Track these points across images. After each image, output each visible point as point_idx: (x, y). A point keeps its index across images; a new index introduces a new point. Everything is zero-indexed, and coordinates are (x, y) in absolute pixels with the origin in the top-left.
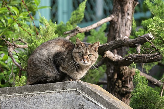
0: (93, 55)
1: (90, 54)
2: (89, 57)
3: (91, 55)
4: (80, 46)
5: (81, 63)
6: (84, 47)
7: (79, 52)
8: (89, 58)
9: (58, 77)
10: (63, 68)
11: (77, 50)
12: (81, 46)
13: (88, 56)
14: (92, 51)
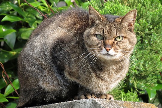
0: (125, 38)
1: (118, 35)
2: (116, 42)
3: (121, 38)
4: (98, 22)
5: (101, 54)
6: (104, 22)
7: (97, 33)
8: (117, 44)
9: (65, 91)
10: (70, 74)
11: (92, 30)
12: (100, 21)
13: (115, 40)
14: (123, 30)
